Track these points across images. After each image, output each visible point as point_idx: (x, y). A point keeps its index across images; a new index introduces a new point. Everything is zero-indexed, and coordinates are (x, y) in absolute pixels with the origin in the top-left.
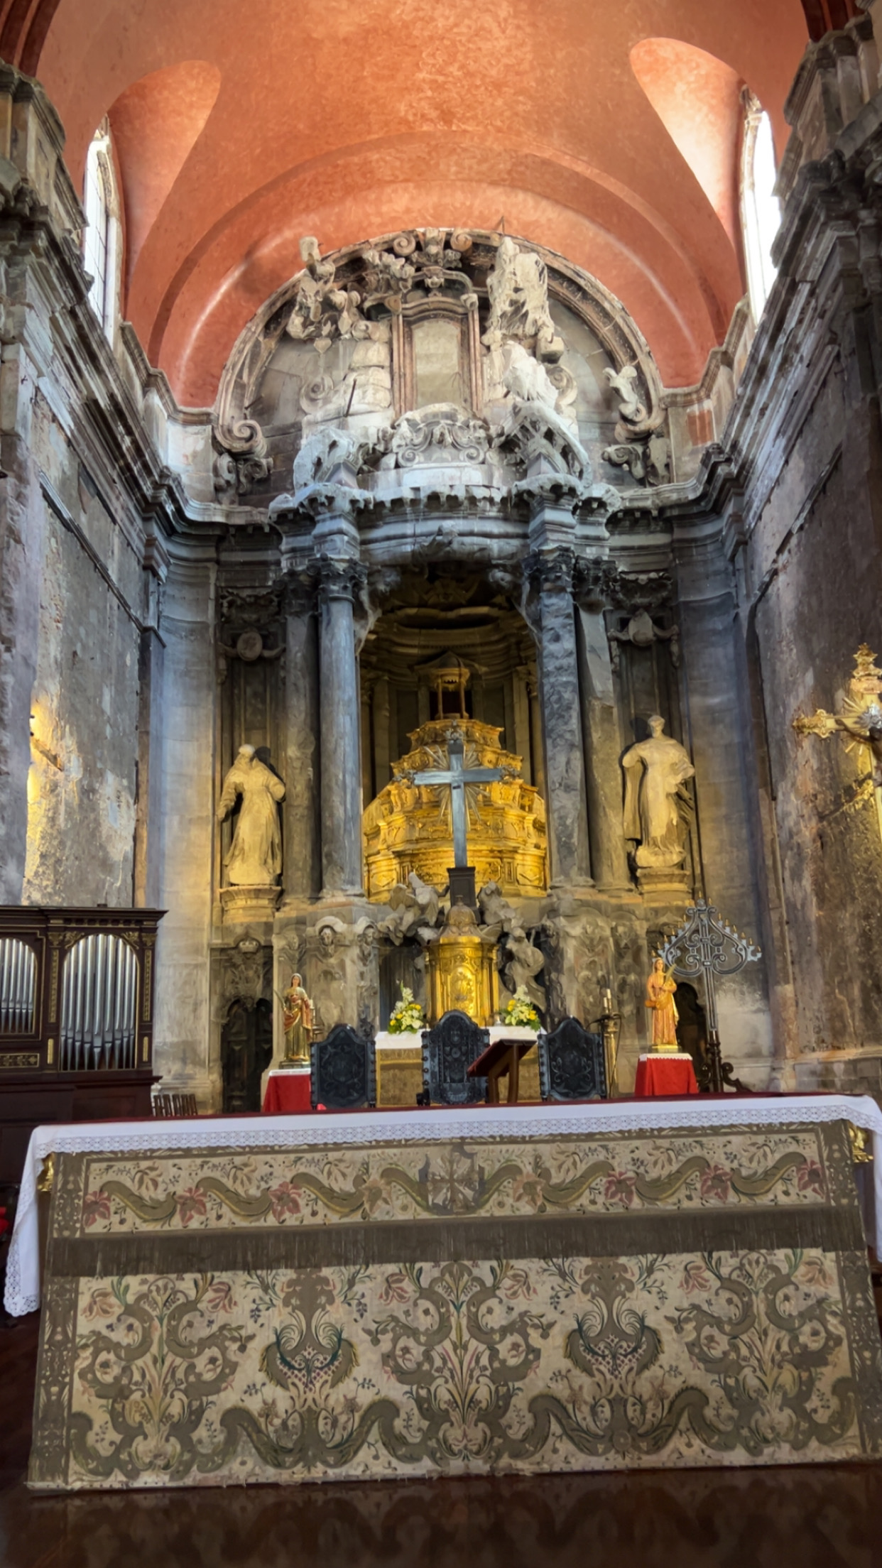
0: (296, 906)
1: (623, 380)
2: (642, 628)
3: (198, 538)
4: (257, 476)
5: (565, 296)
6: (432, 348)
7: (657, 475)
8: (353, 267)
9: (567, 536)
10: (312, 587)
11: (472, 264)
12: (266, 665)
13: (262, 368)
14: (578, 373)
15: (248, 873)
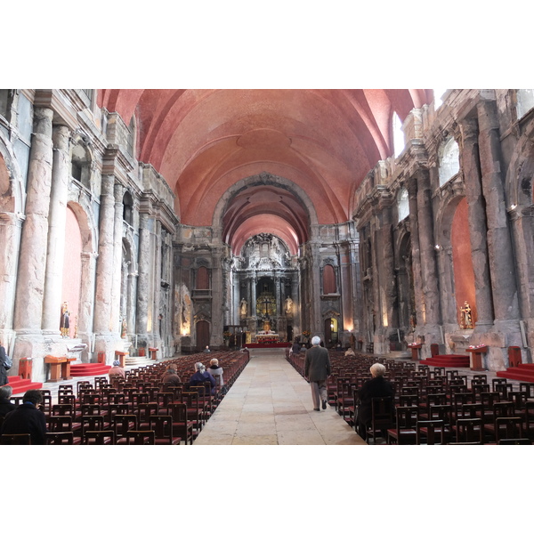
0: (249, 317)
1: (286, 254)
3: (237, 272)
4: (244, 264)
5: (281, 242)
6: (265, 247)
7: (289, 266)
8: (255, 237)
9: (279, 274)
10: (251, 280)
11: (270, 237)
12: (246, 288)
13: (245, 250)
14: (282, 251)
15: (243, 313)
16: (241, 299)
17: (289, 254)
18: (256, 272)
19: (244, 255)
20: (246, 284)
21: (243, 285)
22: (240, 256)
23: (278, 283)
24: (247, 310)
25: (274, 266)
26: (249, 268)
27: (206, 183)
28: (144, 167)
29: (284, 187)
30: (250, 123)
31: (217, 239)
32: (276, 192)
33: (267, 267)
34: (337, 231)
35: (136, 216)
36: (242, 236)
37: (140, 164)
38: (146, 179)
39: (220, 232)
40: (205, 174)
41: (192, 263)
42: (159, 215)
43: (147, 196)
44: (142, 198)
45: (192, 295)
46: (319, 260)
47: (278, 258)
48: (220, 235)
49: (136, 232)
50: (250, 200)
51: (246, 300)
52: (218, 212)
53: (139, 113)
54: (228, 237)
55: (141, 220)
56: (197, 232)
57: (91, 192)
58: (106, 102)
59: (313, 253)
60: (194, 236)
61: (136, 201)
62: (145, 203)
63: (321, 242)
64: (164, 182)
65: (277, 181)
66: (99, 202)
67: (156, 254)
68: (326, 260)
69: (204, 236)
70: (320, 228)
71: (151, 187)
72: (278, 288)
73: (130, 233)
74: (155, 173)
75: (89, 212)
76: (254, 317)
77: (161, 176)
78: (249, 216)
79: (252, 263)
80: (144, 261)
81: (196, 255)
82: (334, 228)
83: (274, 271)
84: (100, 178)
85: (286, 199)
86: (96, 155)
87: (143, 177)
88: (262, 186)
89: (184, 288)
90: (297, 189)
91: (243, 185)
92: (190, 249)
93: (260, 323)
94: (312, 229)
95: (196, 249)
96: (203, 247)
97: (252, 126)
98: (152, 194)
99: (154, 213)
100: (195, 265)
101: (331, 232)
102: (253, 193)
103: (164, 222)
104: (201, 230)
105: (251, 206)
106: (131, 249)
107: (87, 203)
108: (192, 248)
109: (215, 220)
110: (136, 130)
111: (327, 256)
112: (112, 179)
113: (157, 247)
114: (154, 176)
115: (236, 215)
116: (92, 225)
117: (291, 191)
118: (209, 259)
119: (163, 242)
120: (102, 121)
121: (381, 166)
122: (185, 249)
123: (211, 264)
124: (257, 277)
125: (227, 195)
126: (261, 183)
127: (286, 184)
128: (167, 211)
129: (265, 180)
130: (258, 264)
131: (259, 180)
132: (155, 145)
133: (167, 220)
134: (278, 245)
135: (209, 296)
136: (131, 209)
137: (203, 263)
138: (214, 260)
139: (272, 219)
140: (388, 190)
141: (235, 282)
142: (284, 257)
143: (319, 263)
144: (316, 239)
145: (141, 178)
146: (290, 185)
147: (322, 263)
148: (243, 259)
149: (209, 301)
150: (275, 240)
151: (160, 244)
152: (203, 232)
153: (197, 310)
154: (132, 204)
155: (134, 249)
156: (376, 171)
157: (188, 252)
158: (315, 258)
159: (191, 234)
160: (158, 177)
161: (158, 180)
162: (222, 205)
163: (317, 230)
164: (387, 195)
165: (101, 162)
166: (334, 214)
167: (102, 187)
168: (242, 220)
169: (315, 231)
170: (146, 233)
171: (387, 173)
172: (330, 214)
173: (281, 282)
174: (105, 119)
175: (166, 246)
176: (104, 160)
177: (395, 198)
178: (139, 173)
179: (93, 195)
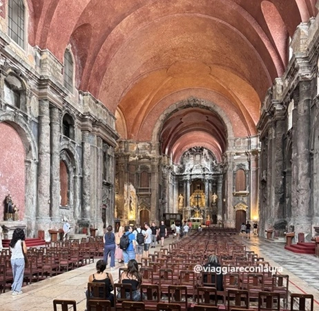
1: (214, 162)
2: (215, 184)
3: (177, 176)
4: (182, 170)
5: (210, 153)
6: (198, 157)
7: (217, 170)
8: (190, 150)
9: (208, 177)
10: (186, 181)
11: (202, 149)
12: (182, 187)
13: (182, 159)
14: (211, 160)
15: (181, 205)
16: (179, 195)
17: (216, 162)
18: (191, 175)
19: (182, 163)
20: (183, 184)
21: (181, 185)
22: (179, 163)
23: (207, 184)
24: (183, 202)
25: (204, 171)
26: (185, 173)
27: (146, 108)
28: (84, 95)
29: (208, 108)
30: (175, 56)
31: (155, 151)
32: (203, 113)
33: (199, 171)
34: (249, 142)
35: (78, 133)
36: (180, 149)
37: (80, 93)
38: (86, 104)
39: (157, 145)
40: (144, 100)
41: (136, 169)
42: (99, 132)
43: (87, 117)
44: (83, 118)
45: (137, 192)
46: (233, 166)
47: (207, 165)
48: (157, 148)
49: (78, 144)
50: (182, 120)
51: (182, 195)
52: (156, 131)
53: (77, 51)
54: (167, 150)
55: (83, 136)
56: (140, 145)
57: (28, 114)
58: (38, 41)
59: (228, 160)
60: (138, 149)
61: (77, 121)
62: (86, 123)
63: (236, 151)
64: (103, 106)
65: (202, 103)
66: (36, 121)
67: (97, 161)
68: (239, 166)
69: (146, 149)
70: (235, 140)
71: (90, 110)
72: (207, 187)
73: (72, 145)
74: (94, 99)
75: (27, 129)
76: (189, 208)
77: (99, 102)
78: (184, 133)
79: (187, 168)
80: (86, 167)
81: (140, 163)
82: (247, 140)
83: (204, 175)
84: (37, 103)
85: (211, 118)
86: (31, 84)
87: (84, 103)
88: (190, 109)
89: (132, 186)
90: (218, 110)
91: (175, 108)
92: (135, 159)
93: (193, 212)
94: (229, 142)
95: (140, 159)
96: (145, 157)
97: (177, 58)
98: (90, 115)
99: (93, 131)
100: (139, 170)
101: (244, 143)
102: (184, 115)
103: (104, 138)
104: (143, 144)
105: (184, 125)
106: (75, 157)
107: (24, 122)
108: (136, 158)
109: (153, 137)
110: (74, 65)
111: (240, 163)
112: (47, 103)
113: (98, 156)
114: (93, 102)
115: (172, 132)
116: (31, 139)
117: (213, 111)
118: (149, 166)
119: (105, 154)
120: (36, 57)
121: (278, 83)
122: (131, 159)
123: (150, 169)
124: (191, 179)
125: (162, 117)
126: (189, 106)
127: (209, 106)
128: (107, 129)
129: (192, 104)
130: (192, 169)
131: (187, 103)
132: (91, 77)
133: (108, 136)
134: (207, 155)
135: (149, 193)
136: (74, 127)
137: (145, 169)
138: (153, 166)
139: (202, 135)
140: (282, 104)
141: (175, 183)
142: (212, 164)
143: (233, 168)
144: (231, 149)
145: (82, 103)
146: (212, 106)
147: (235, 168)
148: (181, 166)
149: (149, 196)
150: (205, 151)
151: (101, 154)
152: (145, 146)
153: (141, 202)
154: (74, 124)
155: (77, 157)
156: (274, 88)
157: (133, 161)
158: (230, 164)
159: (135, 148)
160: (97, 102)
161: (97, 105)
162: (158, 125)
163: (233, 141)
164: (281, 108)
165: (37, 90)
166: (248, 129)
167: (40, 110)
168: (178, 136)
169: (230, 143)
170: (87, 145)
171: (282, 88)
172: (245, 128)
173: (209, 182)
174: (38, 55)
175: (109, 156)
176: (40, 89)
177: (287, 110)
178: (79, 99)
179: (29, 116)
